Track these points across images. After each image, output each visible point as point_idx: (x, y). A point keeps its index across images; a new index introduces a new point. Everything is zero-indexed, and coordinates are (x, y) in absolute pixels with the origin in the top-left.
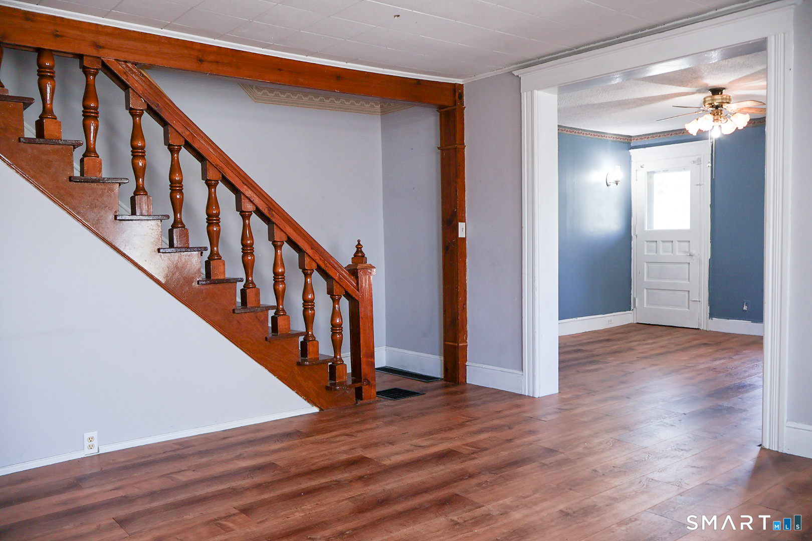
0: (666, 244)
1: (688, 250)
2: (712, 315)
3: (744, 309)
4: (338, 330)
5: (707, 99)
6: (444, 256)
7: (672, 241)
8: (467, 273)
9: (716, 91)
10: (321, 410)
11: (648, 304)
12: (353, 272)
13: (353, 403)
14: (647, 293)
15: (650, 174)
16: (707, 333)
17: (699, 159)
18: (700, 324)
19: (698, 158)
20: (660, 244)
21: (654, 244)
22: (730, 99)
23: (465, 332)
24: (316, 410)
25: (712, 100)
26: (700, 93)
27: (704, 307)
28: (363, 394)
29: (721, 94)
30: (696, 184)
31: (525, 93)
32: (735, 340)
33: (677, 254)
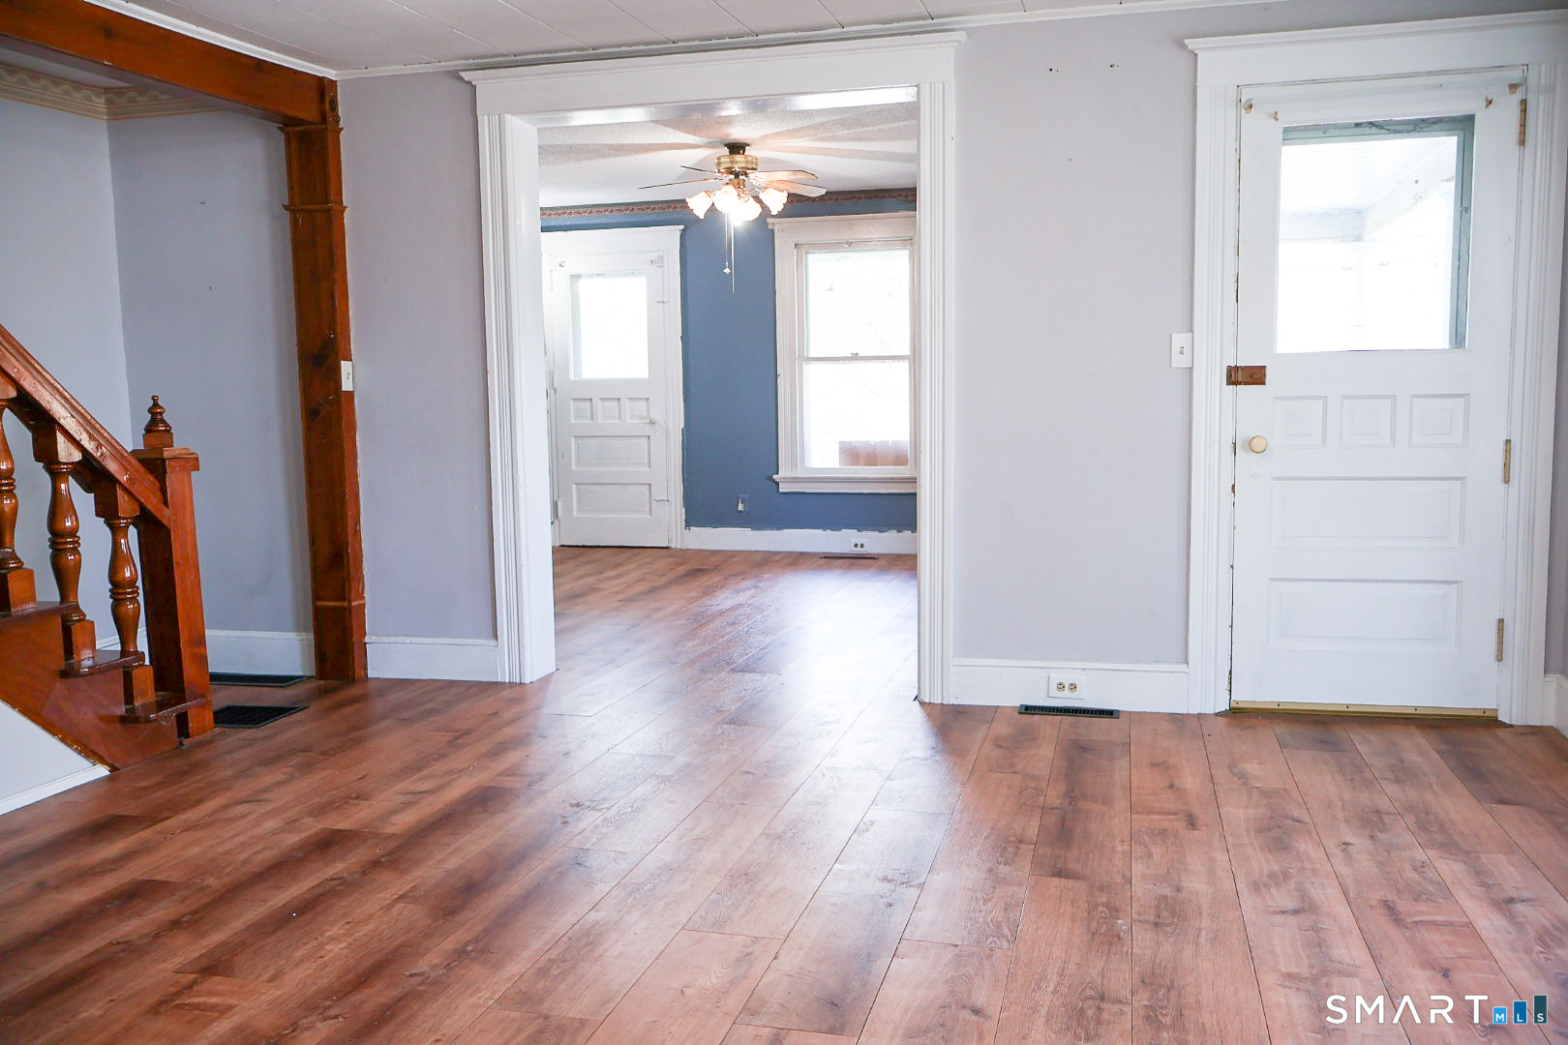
0: (608, 404)
1: (645, 415)
2: (690, 523)
3: (740, 508)
4: (129, 593)
5: (722, 160)
6: (308, 428)
7: (619, 399)
8: (359, 461)
9: (736, 148)
10: (113, 769)
11: (579, 509)
12: (153, 463)
13: (174, 746)
14: (578, 490)
15: (575, 278)
16: (684, 555)
17: (661, 258)
18: (670, 540)
19: (659, 256)
20: (598, 405)
21: (587, 405)
22: (757, 164)
23: (361, 579)
24: (102, 771)
25: (732, 162)
26: (708, 147)
27: (677, 510)
28: (190, 725)
29: (743, 153)
30: (657, 301)
31: (486, 117)
32: (734, 560)
33: (628, 421)
